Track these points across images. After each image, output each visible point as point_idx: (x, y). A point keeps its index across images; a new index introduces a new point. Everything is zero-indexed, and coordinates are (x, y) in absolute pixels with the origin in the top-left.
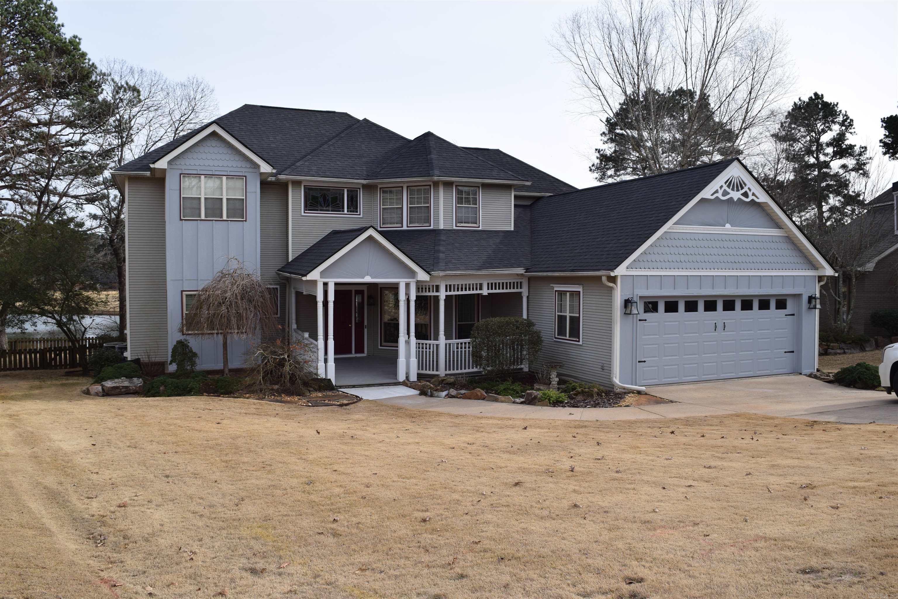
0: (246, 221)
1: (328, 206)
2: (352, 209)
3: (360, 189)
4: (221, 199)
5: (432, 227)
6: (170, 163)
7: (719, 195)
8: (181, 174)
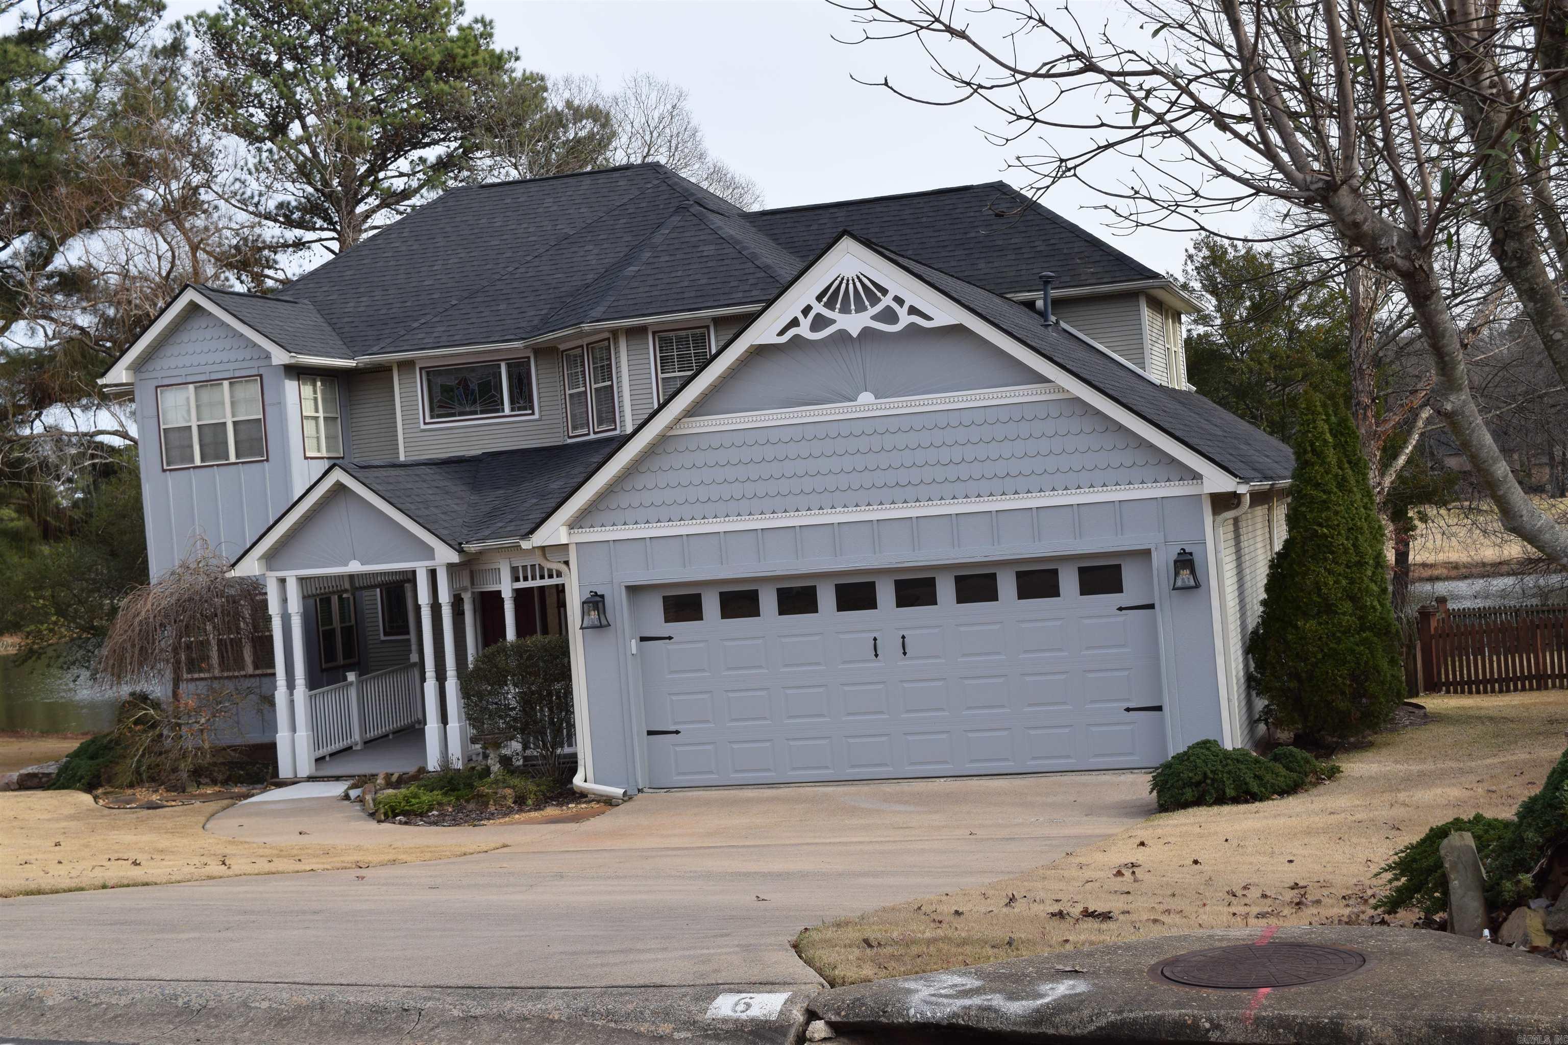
0: (267, 460)
1: (474, 402)
2: (522, 404)
3: (529, 358)
4: (224, 424)
5: (617, 432)
6: (131, 369)
7: (804, 330)
8: (157, 387)
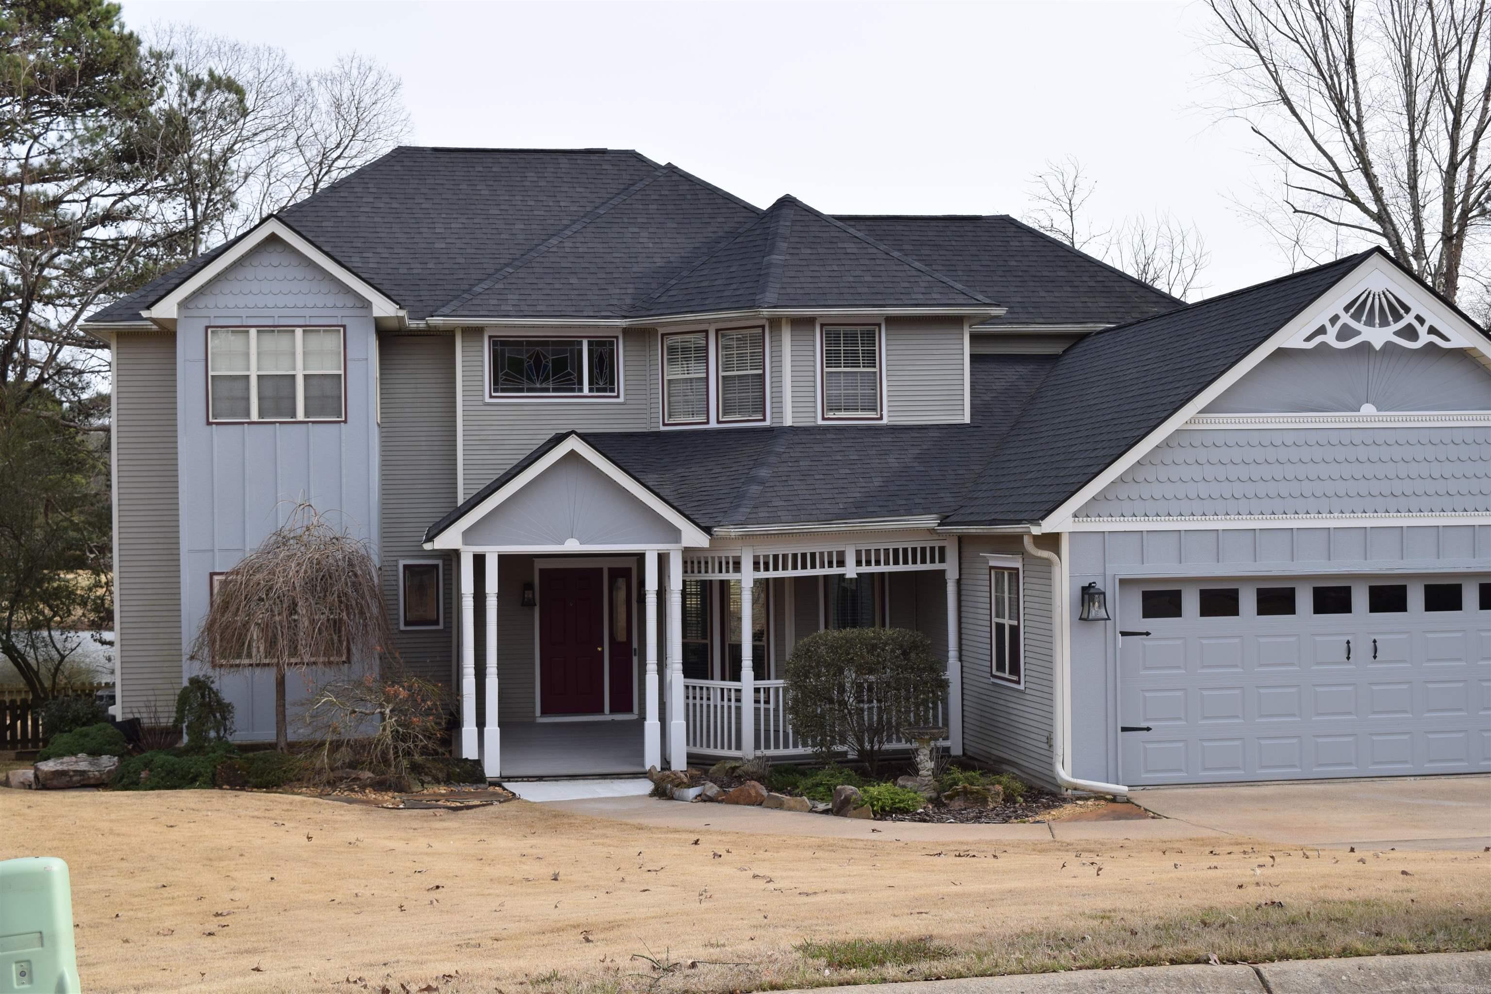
0: (345, 422)
1: (546, 379)
2: (601, 385)
3: (617, 337)
4: (293, 377)
5: (767, 423)
6: (183, 305)
7: (1330, 338)
8: (207, 328)
